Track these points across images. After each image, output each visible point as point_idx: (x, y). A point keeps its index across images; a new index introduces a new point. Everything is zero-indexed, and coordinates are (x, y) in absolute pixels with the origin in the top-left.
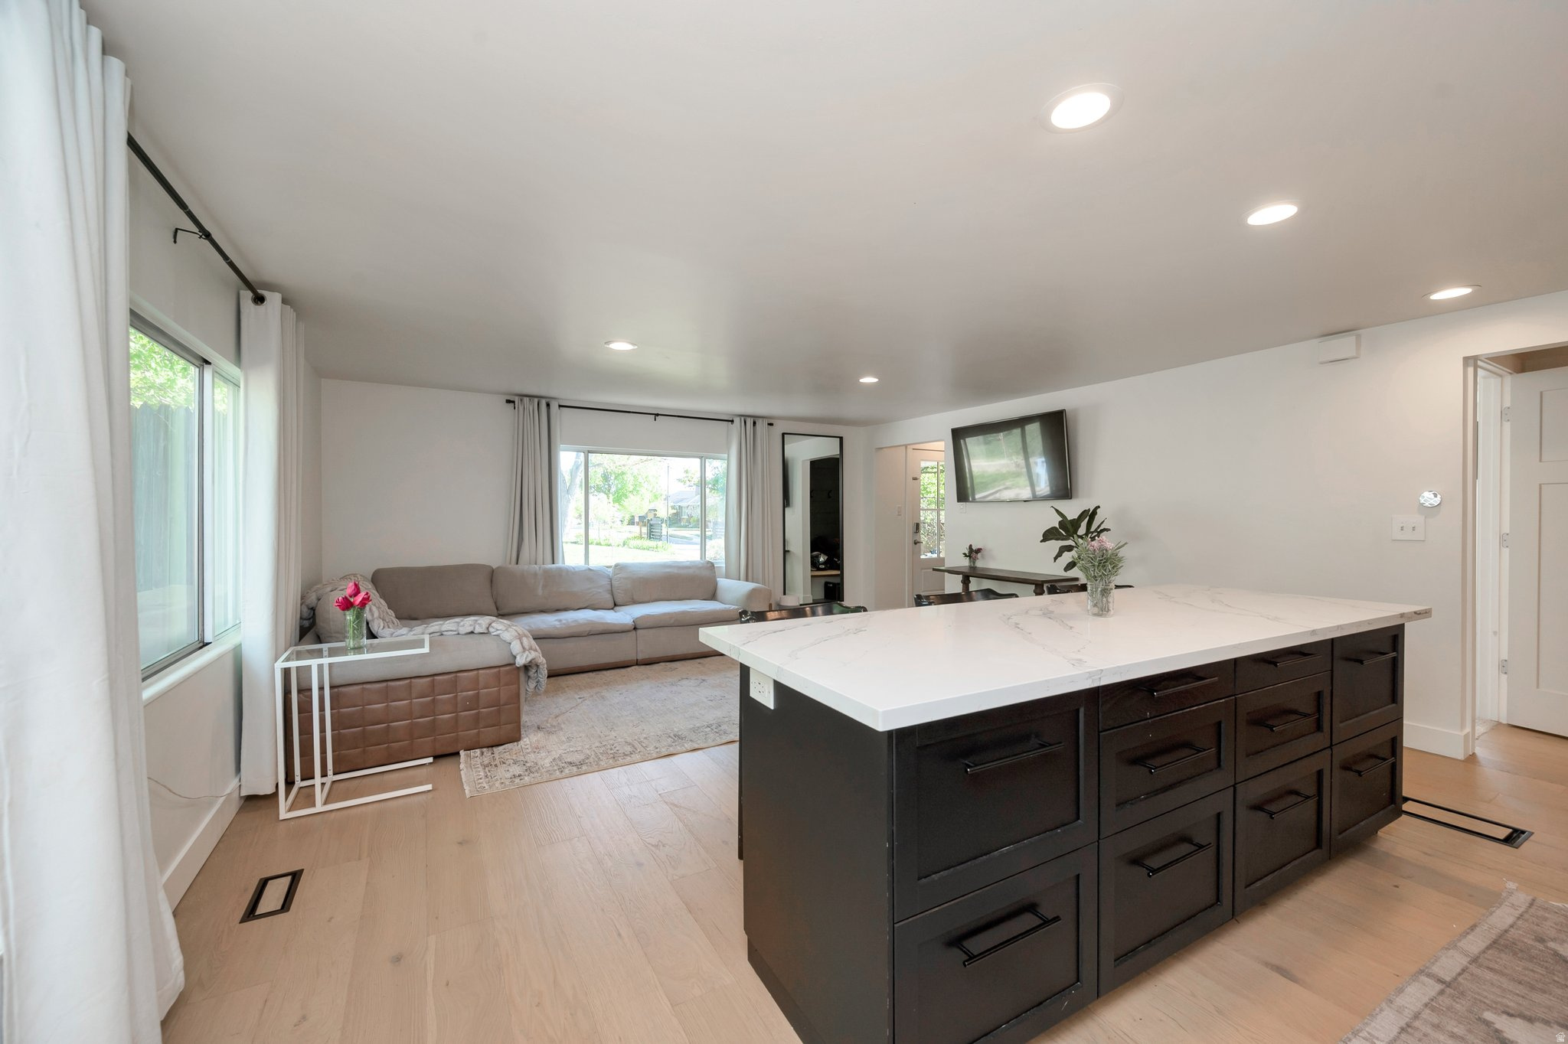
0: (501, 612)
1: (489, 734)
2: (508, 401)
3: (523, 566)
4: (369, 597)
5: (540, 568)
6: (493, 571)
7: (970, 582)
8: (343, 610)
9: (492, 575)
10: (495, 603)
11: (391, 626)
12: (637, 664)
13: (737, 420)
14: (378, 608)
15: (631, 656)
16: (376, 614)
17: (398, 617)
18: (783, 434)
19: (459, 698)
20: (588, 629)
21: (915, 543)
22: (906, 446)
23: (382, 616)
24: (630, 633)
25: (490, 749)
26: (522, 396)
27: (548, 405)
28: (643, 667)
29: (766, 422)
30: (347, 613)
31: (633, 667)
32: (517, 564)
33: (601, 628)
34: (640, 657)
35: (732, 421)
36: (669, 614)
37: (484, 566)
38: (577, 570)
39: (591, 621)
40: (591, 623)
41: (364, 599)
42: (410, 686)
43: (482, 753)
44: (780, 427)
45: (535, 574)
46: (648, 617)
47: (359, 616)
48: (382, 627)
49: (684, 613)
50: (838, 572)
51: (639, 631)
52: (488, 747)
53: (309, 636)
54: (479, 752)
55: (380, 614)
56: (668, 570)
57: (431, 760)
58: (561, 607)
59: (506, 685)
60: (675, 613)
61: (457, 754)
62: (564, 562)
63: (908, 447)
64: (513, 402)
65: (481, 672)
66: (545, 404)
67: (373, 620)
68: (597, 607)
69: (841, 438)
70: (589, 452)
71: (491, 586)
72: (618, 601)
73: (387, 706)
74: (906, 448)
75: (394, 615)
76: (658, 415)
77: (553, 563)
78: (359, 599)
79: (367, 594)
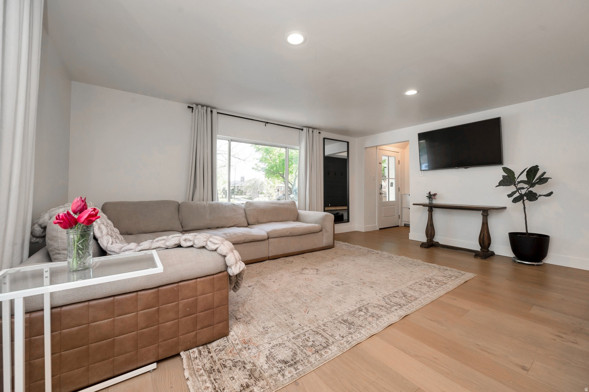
0: (184, 229)
1: (205, 334)
2: (189, 107)
3: (197, 201)
4: (97, 213)
5: (206, 203)
6: (179, 205)
7: (433, 211)
8: (65, 227)
9: (179, 207)
10: (181, 224)
11: (118, 242)
12: (269, 259)
13: (305, 129)
14: (107, 226)
15: (265, 255)
16: (105, 231)
17: (121, 234)
18: (324, 139)
19: (181, 306)
20: (243, 239)
21: (380, 194)
22: (377, 146)
23: (110, 233)
24: (265, 242)
25: (205, 346)
26: (197, 105)
27: (211, 111)
28: (272, 261)
29: (318, 131)
30: (71, 231)
31: (267, 261)
32: (192, 201)
33: (251, 239)
34: (271, 255)
35: (302, 130)
36: (286, 229)
37: (174, 202)
38: (227, 205)
39: (245, 234)
40: (244, 235)
41: (90, 216)
42: (136, 299)
43: (200, 352)
44: (324, 134)
45: (205, 207)
46: (275, 231)
47: (84, 235)
48: (111, 242)
49: (293, 228)
50: (346, 208)
51: (270, 240)
52: (203, 345)
53: (37, 256)
54: (197, 351)
55: (108, 232)
56: (274, 205)
57: (154, 366)
58: (220, 226)
59: (219, 289)
60: (289, 228)
61: (178, 355)
62: (218, 200)
63: (378, 147)
64: (193, 108)
65: (198, 280)
66: (210, 109)
67: (102, 237)
68: (240, 226)
69: (348, 143)
70: (232, 140)
71: (179, 213)
72: (250, 222)
73: (114, 320)
74: (377, 147)
75: (118, 232)
76: (267, 123)
77: (213, 201)
78: (85, 215)
79: (95, 209)
